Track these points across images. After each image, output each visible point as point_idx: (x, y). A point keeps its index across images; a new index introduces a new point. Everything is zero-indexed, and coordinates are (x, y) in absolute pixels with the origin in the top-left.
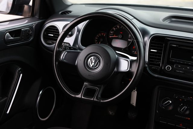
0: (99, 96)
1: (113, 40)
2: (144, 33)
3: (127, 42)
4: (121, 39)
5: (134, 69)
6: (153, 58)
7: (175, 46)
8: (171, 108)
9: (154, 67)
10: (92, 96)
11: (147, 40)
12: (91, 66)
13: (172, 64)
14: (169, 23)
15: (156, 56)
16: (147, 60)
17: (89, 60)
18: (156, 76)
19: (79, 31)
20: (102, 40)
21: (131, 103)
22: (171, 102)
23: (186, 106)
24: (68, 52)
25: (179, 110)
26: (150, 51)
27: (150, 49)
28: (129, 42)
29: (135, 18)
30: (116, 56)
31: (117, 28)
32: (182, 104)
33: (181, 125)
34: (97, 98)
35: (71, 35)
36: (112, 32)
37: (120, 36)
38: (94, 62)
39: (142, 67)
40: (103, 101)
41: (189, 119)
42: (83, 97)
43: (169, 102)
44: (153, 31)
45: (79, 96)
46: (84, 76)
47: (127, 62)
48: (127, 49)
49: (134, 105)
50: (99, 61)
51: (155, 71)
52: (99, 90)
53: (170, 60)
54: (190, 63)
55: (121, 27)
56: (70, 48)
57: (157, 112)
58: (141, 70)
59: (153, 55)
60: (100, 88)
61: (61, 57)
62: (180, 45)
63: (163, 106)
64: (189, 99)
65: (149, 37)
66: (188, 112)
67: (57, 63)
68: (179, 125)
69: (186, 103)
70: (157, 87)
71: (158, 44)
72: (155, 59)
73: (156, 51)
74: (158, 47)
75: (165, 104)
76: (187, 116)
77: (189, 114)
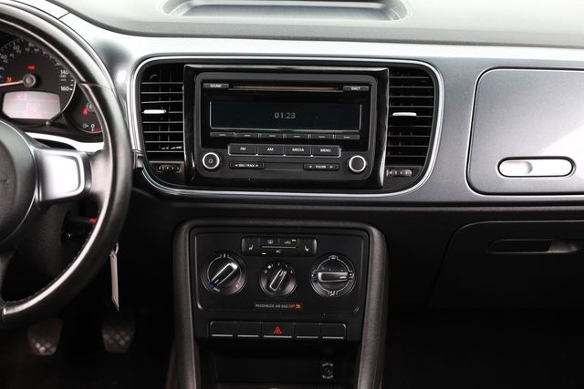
1: (7, 95)
2: (113, 59)
3: (57, 96)
4: (36, 88)
5: (102, 182)
6: (155, 137)
7: (219, 86)
8: (239, 285)
9: (165, 165)
11: (127, 79)
13: (219, 144)
14: (187, 14)
15: (164, 127)
16: (137, 145)
18: (176, 192)
22: (235, 266)
23: (284, 269)
25: (263, 284)
26: (142, 118)
27: (141, 108)
28: (63, 96)
29: (71, 11)
30: (32, 148)
31: (14, 52)
32: (269, 267)
33: (278, 330)
37: (30, 80)
39: (127, 169)
40: (11, 311)
41: (298, 306)
43: (230, 268)
44: (139, 49)
48: (63, 121)
51: (169, 178)
53: (211, 133)
54: (273, 132)
55: (28, 49)
57: (200, 307)
58: (126, 182)
62: (232, 83)
63: (215, 285)
64: (288, 245)
65: (131, 68)
66: (291, 287)
68: (271, 331)
69: (280, 261)
70: (186, 227)
71: (165, 88)
72: (164, 137)
73: (162, 112)
74: (164, 97)
75: (221, 277)
76: (291, 298)
77: (296, 291)
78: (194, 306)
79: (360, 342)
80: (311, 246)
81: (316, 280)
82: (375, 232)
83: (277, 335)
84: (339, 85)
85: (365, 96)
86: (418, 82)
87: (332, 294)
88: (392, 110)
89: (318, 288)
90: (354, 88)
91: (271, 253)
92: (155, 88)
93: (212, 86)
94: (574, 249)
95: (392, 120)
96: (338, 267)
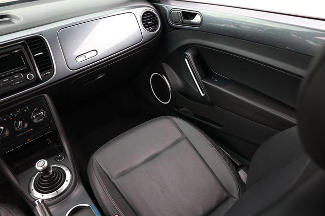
8: (7, 133)
22: (2, 128)
23: (21, 120)
25: (16, 129)
32: (15, 122)
33: (29, 140)
41: (32, 129)
64: (18, 113)
66: (26, 125)
68: (27, 141)
69: (18, 119)
76: (28, 128)
77: (28, 125)
79: (57, 129)
80: (26, 109)
81: (34, 119)
82: (46, 95)
83: (29, 141)
84: (10, 52)
85: (21, 53)
86: (37, 42)
87: (41, 120)
88: (33, 54)
89: (36, 121)
90: (16, 52)
91: (13, 117)
94: (104, 75)
95: (35, 58)
96: (40, 111)
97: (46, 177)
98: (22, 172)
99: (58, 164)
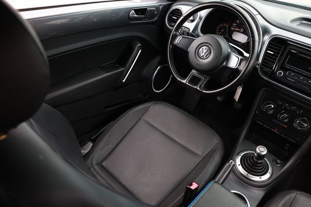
0: (203, 86)
2: (266, 31)
3: (247, 37)
4: (243, 33)
5: (242, 68)
6: (267, 60)
7: (295, 52)
8: (271, 112)
9: (266, 69)
10: (196, 84)
11: (267, 39)
12: (202, 55)
13: (285, 70)
14: (297, 25)
15: (271, 58)
17: (201, 49)
18: (266, 78)
19: (200, 18)
20: (223, 30)
21: (235, 98)
22: (273, 106)
23: (287, 114)
24: (183, 37)
25: (279, 116)
26: (266, 52)
27: (267, 49)
29: (260, 14)
30: (229, 50)
32: (283, 112)
33: (276, 130)
34: (200, 88)
35: (193, 21)
36: (235, 25)
37: (242, 30)
38: (205, 51)
39: (252, 66)
40: (204, 91)
41: (286, 126)
42: (187, 83)
43: (271, 106)
44: (275, 31)
45: (184, 81)
46: (193, 64)
47: (237, 59)
48: (246, 45)
49: (237, 100)
50: (210, 52)
51: (265, 73)
52: (204, 80)
53: (285, 66)
54: (305, 73)
56: (188, 34)
58: (250, 69)
59: (268, 57)
60: (205, 78)
61: (176, 42)
62: (300, 52)
63: (264, 109)
64: (292, 108)
65: (270, 36)
66: (286, 120)
67: (171, 46)
68: (274, 129)
69: (286, 111)
70: (264, 89)
71: (277, 46)
72: (270, 61)
73: (272, 53)
74: (276, 49)
75: (267, 107)
76: (285, 123)
77: (287, 122)
78: (256, 111)
79: (301, 145)
80: (300, 112)
81: (296, 122)
83: (276, 131)
87: (299, 128)
89: (295, 125)
91: (286, 108)
92: (274, 45)
93: (292, 51)
96: (305, 122)
97: (255, 159)
98: (250, 141)
99: (270, 163)
